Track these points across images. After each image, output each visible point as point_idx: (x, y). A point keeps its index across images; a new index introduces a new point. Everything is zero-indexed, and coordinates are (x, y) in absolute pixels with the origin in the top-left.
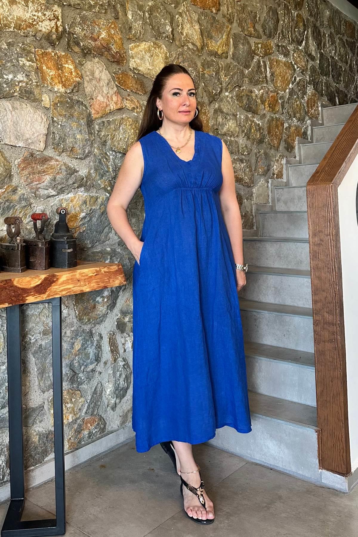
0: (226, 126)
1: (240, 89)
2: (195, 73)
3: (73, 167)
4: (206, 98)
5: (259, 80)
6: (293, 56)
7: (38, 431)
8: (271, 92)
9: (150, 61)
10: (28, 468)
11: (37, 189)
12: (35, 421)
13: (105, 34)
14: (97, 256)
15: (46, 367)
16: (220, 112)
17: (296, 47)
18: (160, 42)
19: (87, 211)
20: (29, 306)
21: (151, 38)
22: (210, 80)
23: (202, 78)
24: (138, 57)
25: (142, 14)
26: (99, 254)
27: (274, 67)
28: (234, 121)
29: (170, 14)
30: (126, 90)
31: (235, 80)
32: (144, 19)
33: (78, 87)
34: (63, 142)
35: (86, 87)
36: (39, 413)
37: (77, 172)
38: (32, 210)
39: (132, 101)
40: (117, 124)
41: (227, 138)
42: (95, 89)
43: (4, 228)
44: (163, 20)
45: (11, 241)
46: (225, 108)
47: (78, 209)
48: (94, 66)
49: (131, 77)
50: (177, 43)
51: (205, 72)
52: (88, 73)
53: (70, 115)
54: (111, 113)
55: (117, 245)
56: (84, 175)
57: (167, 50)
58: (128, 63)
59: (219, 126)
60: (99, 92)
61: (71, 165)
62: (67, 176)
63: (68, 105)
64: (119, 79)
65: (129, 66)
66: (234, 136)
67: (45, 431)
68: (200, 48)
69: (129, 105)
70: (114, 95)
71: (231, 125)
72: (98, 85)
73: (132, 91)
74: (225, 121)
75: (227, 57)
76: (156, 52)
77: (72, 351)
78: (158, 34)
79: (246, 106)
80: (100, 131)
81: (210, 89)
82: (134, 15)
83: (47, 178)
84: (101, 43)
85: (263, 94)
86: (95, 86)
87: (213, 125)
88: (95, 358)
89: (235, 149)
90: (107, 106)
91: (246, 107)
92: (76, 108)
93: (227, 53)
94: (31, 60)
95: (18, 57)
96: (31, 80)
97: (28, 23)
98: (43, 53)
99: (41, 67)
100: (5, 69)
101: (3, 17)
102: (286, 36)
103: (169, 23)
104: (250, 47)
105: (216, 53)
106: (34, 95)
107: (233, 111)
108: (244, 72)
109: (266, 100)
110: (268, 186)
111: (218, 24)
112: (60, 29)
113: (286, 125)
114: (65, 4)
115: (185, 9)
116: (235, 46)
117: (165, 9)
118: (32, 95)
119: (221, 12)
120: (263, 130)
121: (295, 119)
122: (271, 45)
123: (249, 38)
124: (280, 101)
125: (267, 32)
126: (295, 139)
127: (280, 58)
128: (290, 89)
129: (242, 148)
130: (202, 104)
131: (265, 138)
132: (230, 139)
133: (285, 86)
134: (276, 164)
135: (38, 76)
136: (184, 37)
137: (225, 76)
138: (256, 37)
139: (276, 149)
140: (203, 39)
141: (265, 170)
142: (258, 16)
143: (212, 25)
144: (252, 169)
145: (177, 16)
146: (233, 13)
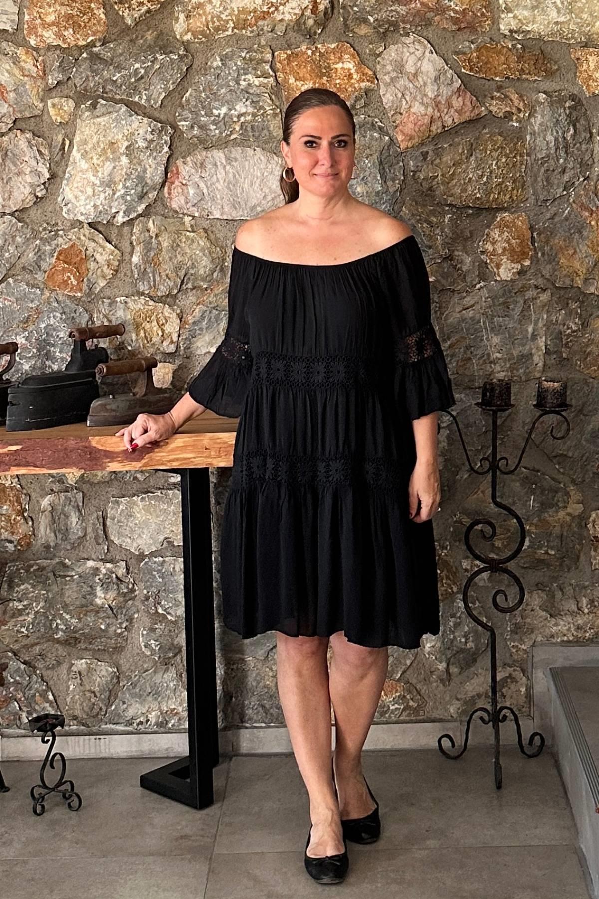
33: (365, 97)
35: (384, 95)
52: (390, 68)
54: (449, 132)
60: (415, 97)
65: (499, 30)
72: (411, 86)
86: (403, 89)
94: (265, 75)
95: (238, 75)
96: (261, 108)
97: (261, 12)
98: (288, 57)
99: (286, 81)
100: (216, 101)
101: (212, 18)
106: (269, 131)
112: (322, 7)
118: (265, 132)
135: (280, 98)
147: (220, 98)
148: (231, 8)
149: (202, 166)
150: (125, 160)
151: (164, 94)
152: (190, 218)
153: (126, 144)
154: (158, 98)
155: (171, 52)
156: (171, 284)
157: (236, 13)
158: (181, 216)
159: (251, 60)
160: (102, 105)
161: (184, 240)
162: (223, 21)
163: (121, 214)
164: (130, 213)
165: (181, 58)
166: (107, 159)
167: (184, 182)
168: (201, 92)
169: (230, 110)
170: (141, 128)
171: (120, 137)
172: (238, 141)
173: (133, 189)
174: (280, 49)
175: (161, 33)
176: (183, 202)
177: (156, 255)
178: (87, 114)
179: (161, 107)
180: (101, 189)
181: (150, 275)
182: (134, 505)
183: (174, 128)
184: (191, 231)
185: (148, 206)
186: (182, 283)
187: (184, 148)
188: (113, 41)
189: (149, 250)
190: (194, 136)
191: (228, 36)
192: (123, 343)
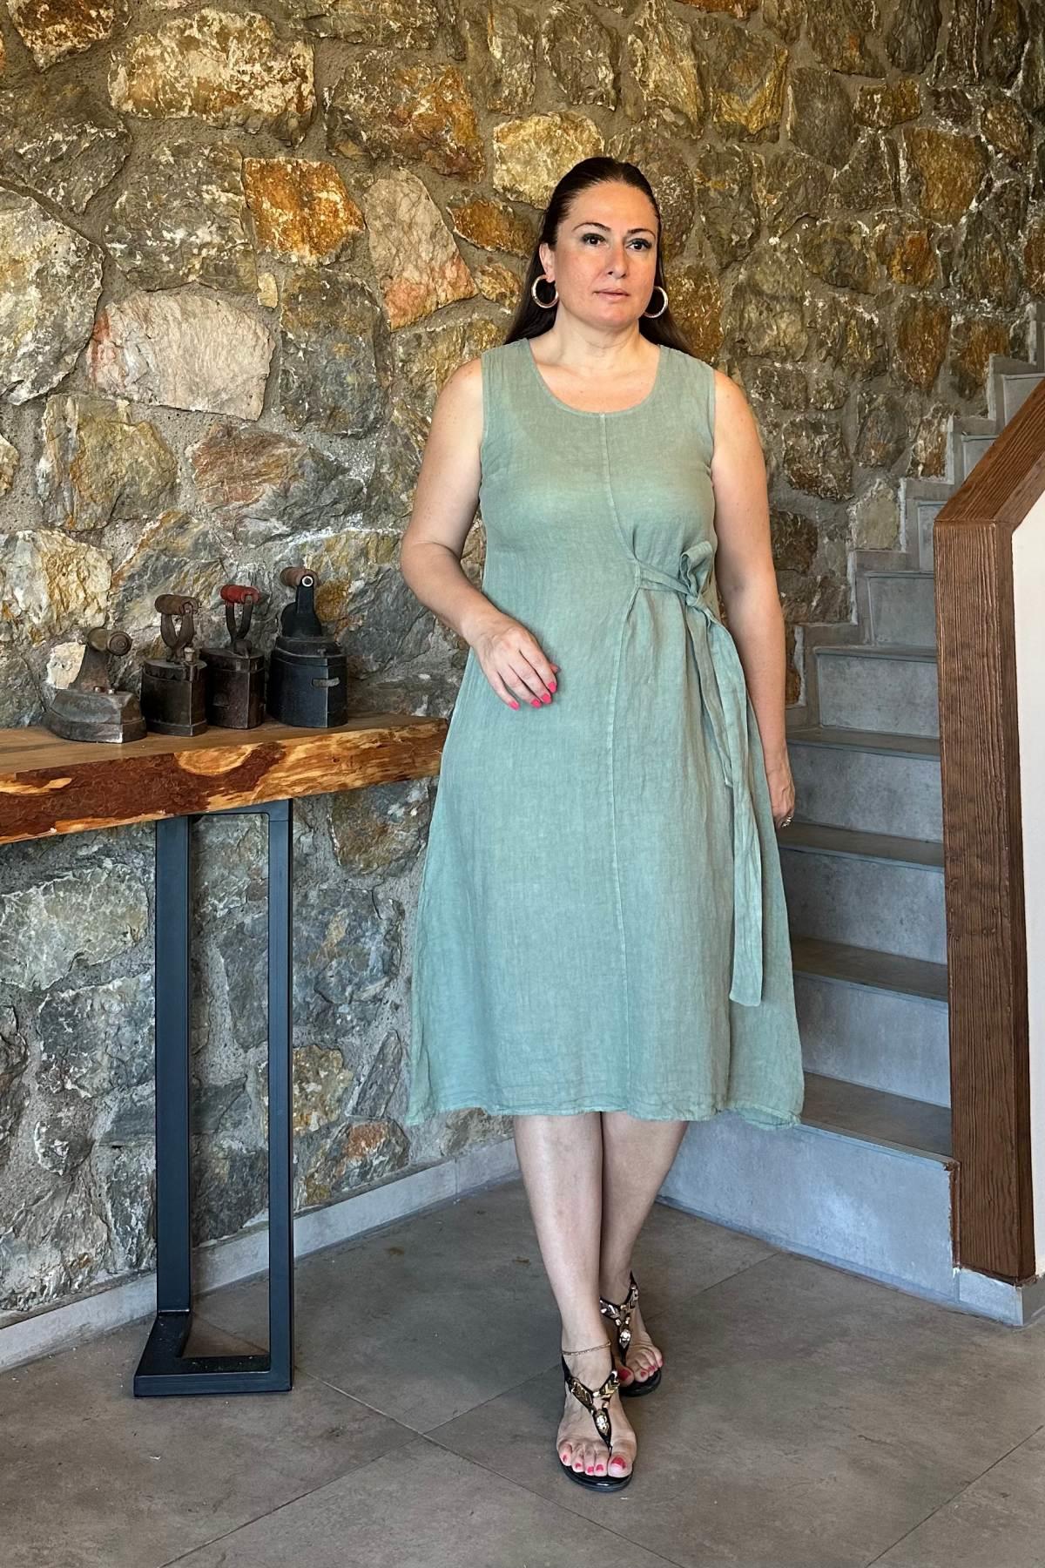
0: (769, 332)
1: (815, 226)
2: (679, 189)
3: (333, 458)
4: (712, 255)
5: (872, 196)
6: (984, 118)
7: (230, 1147)
8: (911, 227)
9: (550, 166)
10: (202, 1241)
11: (240, 520)
12: (223, 1121)
13: (427, 105)
14: (394, 693)
15: (254, 982)
16: (752, 292)
17: (993, 93)
18: (578, 113)
19: (369, 575)
20: (212, 821)
21: (556, 104)
22: (725, 206)
23: (700, 202)
24: (518, 159)
25: (532, 41)
26: (399, 690)
27: (923, 154)
28: (795, 318)
29: (610, 34)
30: (483, 248)
31: (797, 201)
32: (535, 56)
33: (352, 247)
34: (309, 395)
35: (374, 247)
36: (233, 1102)
37: (345, 471)
38: (227, 575)
39: (497, 276)
40: (454, 339)
41: (773, 365)
42: (398, 250)
43: (155, 620)
44: (589, 52)
45: (172, 655)
46: (767, 281)
47: (345, 570)
48: (395, 191)
49: (496, 211)
50: (630, 110)
51: (709, 184)
52: (380, 211)
53: (331, 322)
54: (442, 311)
55: (449, 665)
56: (362, 481)
57: (598, 133)
58: (489, 175)
59: (751, 335)
60: (409, 257)
61: (328, 454)
62: (318, 484)
63: (324, 298)
64: (463, 219)
65: (492, 184)
66: (793, 358)
67: (247, 1149)
68: (696, 119)
69: (488, 288)
70: (449, 264)
71: (785, 327)
72: (406, 240)
73: (498, 249)
74: (768, 317)
75: (776, 138)
76: (567, 141)
77: (323, 945)
78: (577, 94)
79: (831, 270)
80: (410, 361)
81: (723, 231)
82: (509, 48)
83: (267, 491)
84: (415, 129)
85: (884, 235)
86: (396, 243)
87: (732, 331)
88: (383, 965)
89: (795, 394)
90: (428, 293)
91: (831, 276)
92: (345, 303)
93: (777, 126)
94: (233, 189)
95: (199, 182)
96: (231, 239)
97: (228, 93)
98: (263, 167)
99: (259, 204)
100: (166, 217)
101: (164, 84)
102: (962, 62)
103: (607, 60)
104: (848, 103)
105: (744, 129)
106: (237, 276)
107: (793, 288)
108: (828, 176)
109: (893, 253)
110: (896, 499)
111: (751, 50)
112: (309, 104)
113: (957, 320)
114: (322, 35)
115: (655, 18)
116: (802, 106)
117: (596, 20)
118: (232, 278)
119: (760, 14)
120: (884, 336)
121: (986, 301)
122: (913, 91)
123: (844, 78)
124: (938, 252)
125: (903, 57)
126: (987, 360)
127: (940, 129)
128: (970, 215)
129: (819, 392)
130: (698, 275)
131: (890, 360)
132: (783, 369)
133: (957, 208)
134: (924, 433)
135: (250, 229)
136: (650, 95)
137: (769, 192)
138: (867, 75)
139: (924, 390)
140: (706, 96)
141: (888, 453)
142: (875, 14)
143: (732, 52)
144: (848, 450)
145: (630, 39)
146: (795, 14)
147: (172, 213)
148: (191, 77)
149: (146, 318)
150: (33, 293)
151: (91, 192)
152: (127, 403)
153: (37, 265)
154: (83, 196)
155: (106, 126)
156: (100, 509)
157: (195, 85)
158: (111, 397)
159: (215, 162)
161: (119, 438)
162: (178, 93)
163: (28, 384)
164: (42, 386)
165: (122, 137)
166: (6, 287)
167: (119, 342)
168: (144, 200)
169: (190, 235)
170: (59, 242)
171: (28, 252)
172: (197, 286)
173: (46, 344)
174: (251, 155)
175: (86, 92)
176: (116, 375)
177: (77, 459)
179: (84, 213)
181: (66, 494)
182: (30, 902)
183: (105, 251)
184: (129, 424)
185: (67, 376)
186: (114, 510)
187: (117, 286)
188: (13, 88)
189: (66, 452)
190: (135, 269)
191: (183, 118)
192: (26, 612)
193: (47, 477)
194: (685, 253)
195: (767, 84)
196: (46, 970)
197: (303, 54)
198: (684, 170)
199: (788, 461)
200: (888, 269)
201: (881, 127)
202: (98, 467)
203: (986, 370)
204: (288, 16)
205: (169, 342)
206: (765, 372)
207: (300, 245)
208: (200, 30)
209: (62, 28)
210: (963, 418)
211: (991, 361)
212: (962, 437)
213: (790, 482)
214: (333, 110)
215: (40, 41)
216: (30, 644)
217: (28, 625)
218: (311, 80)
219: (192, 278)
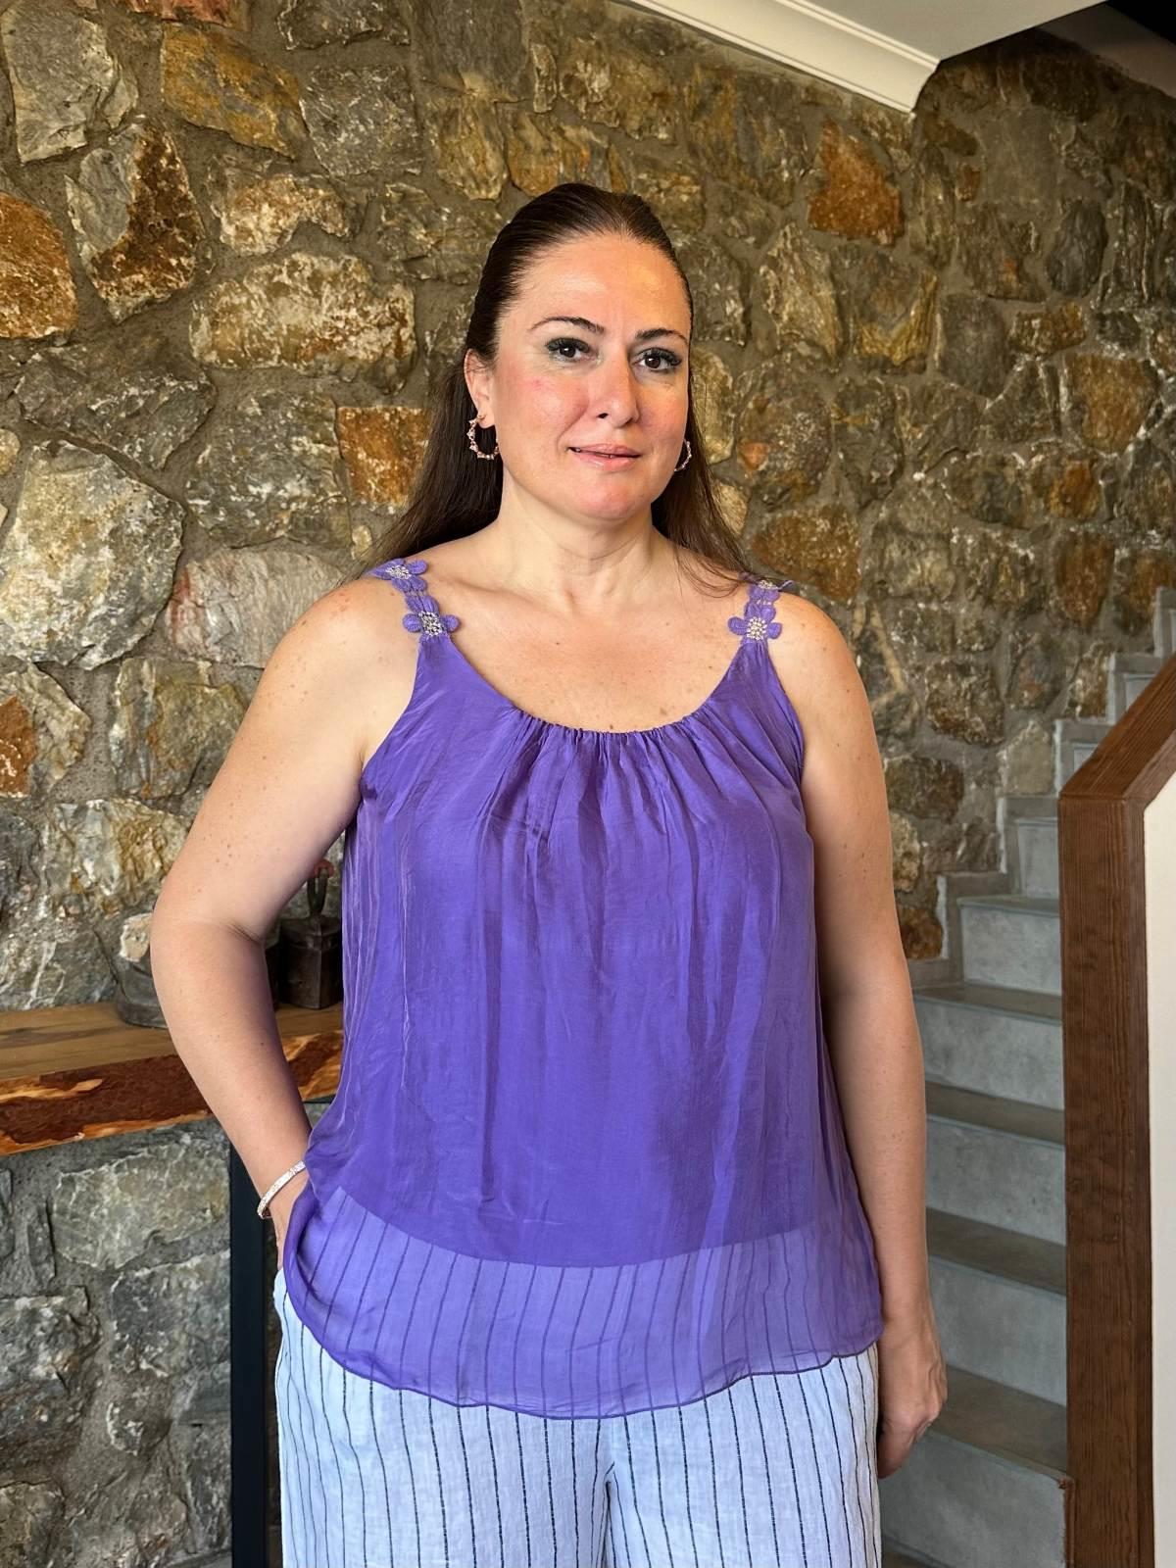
0: (912, 571)
1: (964, 459)
2: (813, 426)
4: (851, 494)
5: (1028, 426)
6: (1154, 342)
8: (1072, 457)
16: (894, 530)
18: (703, 350)
22: (866, 442)
23: (837, 438)
27: (1086, 381)
28: (941, 556)
29: (740, 266)
31: (945, 434)
41: (916, 606)
44: (717, 286)
46: (910, 518)
50: (761, 345)
51: (848, 419)
57: (726, 370)
59: (893, 576)
66: (938, 598)
68: (834, 352)
71: (929, 567)
74: (911, 556)
75: (922, 369)
79: (981, 506)
81: (862, 468)
85: (1041, 467)
87: (870, 573)
89: (940, 636)
91: (982, 512)
93: (923, 356)
94: (325, 440)
95: (288, 434)
96: (322, 492)
97: (320, 339)
98: (358, 416)
99: (354, 455)
100: (252, 471)
101: (251, 333)
102: (1129, 283)
103: (736, 294)
104: (1004, 330)
105: (887, 361)
106: (330, 530)
107: (939, 524)
108: (980, 406)
109: (1052, 485)
110: (1051, 741)
111: (895, 277)
112: (409, 349)
113: (1122, 553)
114: (424, 277)
115: (789, 246)
116: (952, 334)
117: (725, 251)
118: (324, 532)
119: (907, 239)
120: (1040, 572)
121: (1154, 532)
122: (1075, 315)
123: (999, 304)
124: (1101, 482)
125: (1064, 279)
126: (1154, 593)
127: (1105, 354)
128: (1138, 443)
129: (966, 632)
130: (834, 515)
131: (1046, 598)
132: (927, 610)
133: (1123, 436)
134: (1083, 672)
135: (344, 481)
136: (784, 328)
137: (915, 425)
138: (1025, 299)
139: (1083, 627)
140: (845, 326)
141: (1043, 694)
142: (1034, 235)
143: (875, 280)
144: (998, 692)
145: (762, 270)
146: (945, 237)
147: (258, 467)
148: (279, 324)
149: (230, 577)
150: (106, 554)
151: (171, 448)
152: (208, 664)
153: (111, 525)
154: (162, 452)
155: (186, 379)
156: (178, 776)
157: (285, 332)
158: (192, 659)
159: (306, 412)
160: (67, 450)
161: (199, 701)
162: (266, 341)
163: (100, 648)
164: (115, 649)
165: (203, 389)
166: (77, 549)
167: (200, 602)
168: (229, 453)
169: (278, 489)
170: (136, 502)
171: (101, 511)
172: (285, 541)
173: (120, 606)
174: (346, 404)
175: (166, 343)
176: (197, 636)
177: (154, 725)
178: (42, 463)
179: (163, 469)
180: (63, 602)
181: (141, 760)
182: (102, 1180)
183: (186, 507)
184: (211, 686)
185: (143, 639)
186: (193, 775)
187: (199, 544)
188: (86, 342)
189: (141, 717)
190: (219, 526)
191: (271, 368)
192: (97, 883)
193: (121, 744)
194: (821, 492)
195: (913, 313)
196: (120, 1249)
197: (403, 298)
198: (820, 406)
199: (932, 705)
200: (1046, 502)
201: (1039, 354)
202: (176, 731)
203: (1153, 604)
204: (387, 257)
205: (255, 600)
206: (907, 613)
207: (398, 496)
208: (290, 275)
209: (139, 278)
210: (1126, 656)
211: (1158, 595)
212: (1126, 676)
213: (934, 728)
214: (434, 355)
215: (115, 292)
216: (102, 915)
217: (99, 897)
218: (411, 324)
219: (280, 533)
